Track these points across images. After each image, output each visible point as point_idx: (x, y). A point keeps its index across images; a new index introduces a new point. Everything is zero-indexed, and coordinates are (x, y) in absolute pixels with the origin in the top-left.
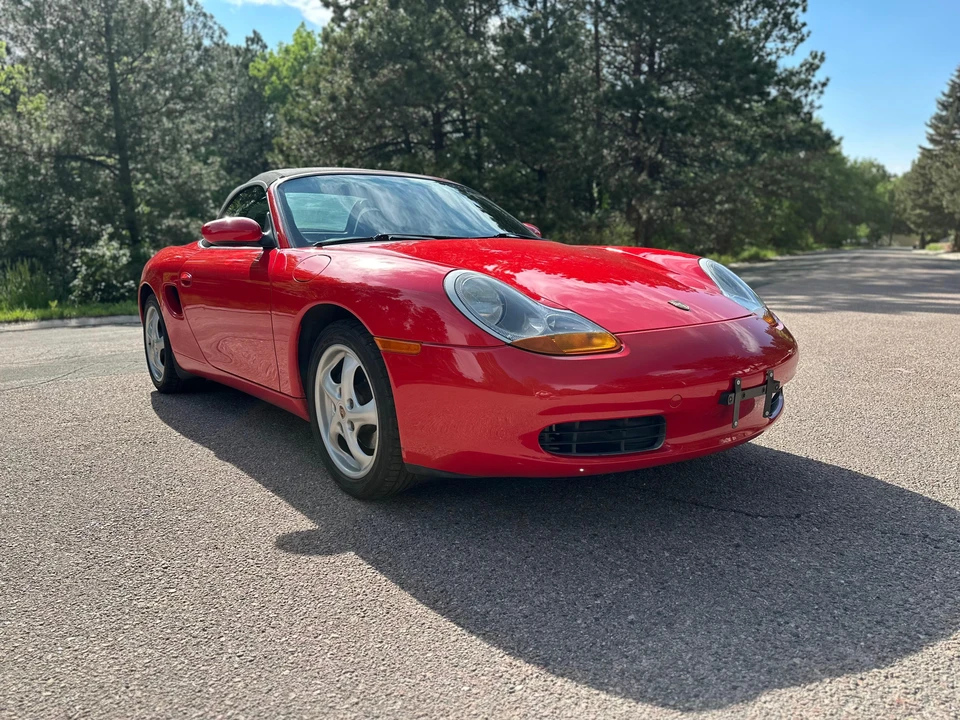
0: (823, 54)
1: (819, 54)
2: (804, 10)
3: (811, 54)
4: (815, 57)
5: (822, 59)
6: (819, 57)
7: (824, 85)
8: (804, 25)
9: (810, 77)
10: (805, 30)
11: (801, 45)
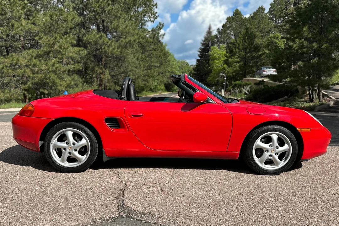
0: (163, 24)
1: (162, 24)
2: (156, 8)
3: (159, 24)
4: (161, 24)
5: (163, 26)
6: (162, 25)
7: (164, 35)
8: (156, 13)
9: (159, 32)
10: (157, 15)
11: (156, 20)
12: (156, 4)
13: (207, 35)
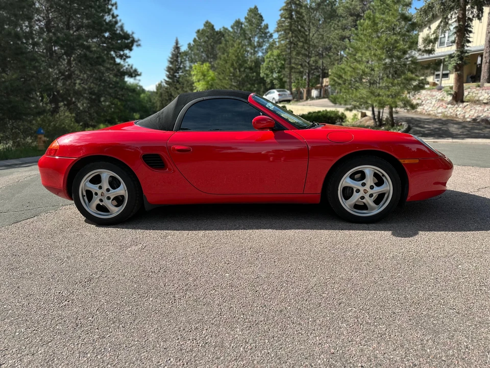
2: (116, 8)
12: (116, 4)
13: (174, 51)
